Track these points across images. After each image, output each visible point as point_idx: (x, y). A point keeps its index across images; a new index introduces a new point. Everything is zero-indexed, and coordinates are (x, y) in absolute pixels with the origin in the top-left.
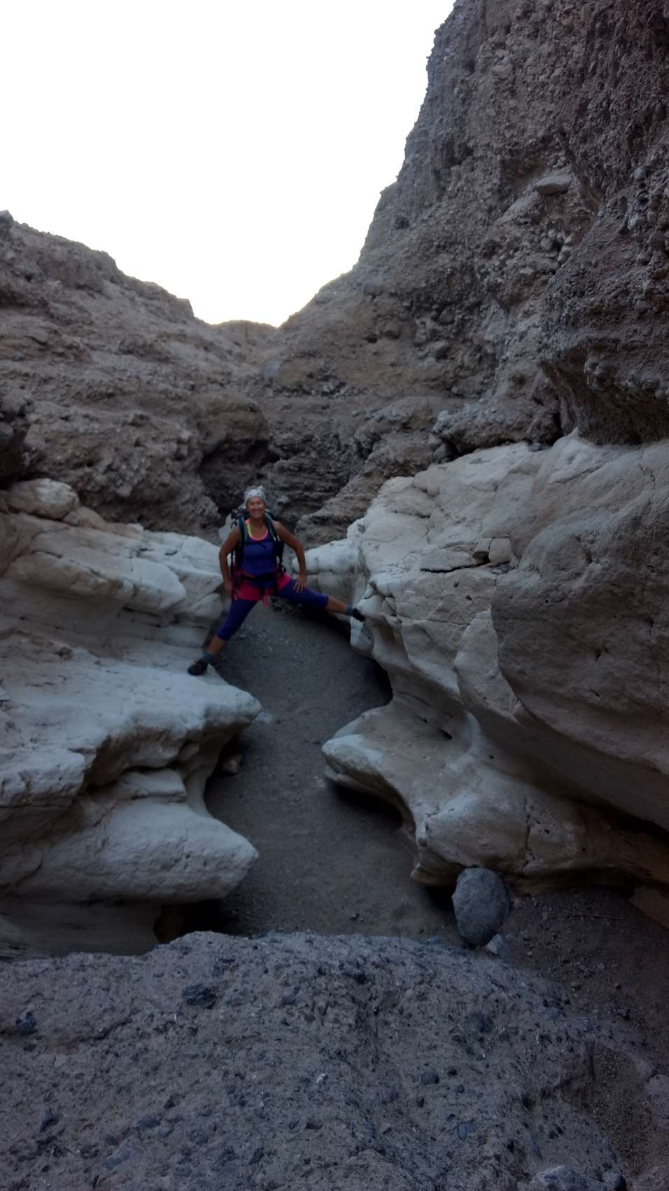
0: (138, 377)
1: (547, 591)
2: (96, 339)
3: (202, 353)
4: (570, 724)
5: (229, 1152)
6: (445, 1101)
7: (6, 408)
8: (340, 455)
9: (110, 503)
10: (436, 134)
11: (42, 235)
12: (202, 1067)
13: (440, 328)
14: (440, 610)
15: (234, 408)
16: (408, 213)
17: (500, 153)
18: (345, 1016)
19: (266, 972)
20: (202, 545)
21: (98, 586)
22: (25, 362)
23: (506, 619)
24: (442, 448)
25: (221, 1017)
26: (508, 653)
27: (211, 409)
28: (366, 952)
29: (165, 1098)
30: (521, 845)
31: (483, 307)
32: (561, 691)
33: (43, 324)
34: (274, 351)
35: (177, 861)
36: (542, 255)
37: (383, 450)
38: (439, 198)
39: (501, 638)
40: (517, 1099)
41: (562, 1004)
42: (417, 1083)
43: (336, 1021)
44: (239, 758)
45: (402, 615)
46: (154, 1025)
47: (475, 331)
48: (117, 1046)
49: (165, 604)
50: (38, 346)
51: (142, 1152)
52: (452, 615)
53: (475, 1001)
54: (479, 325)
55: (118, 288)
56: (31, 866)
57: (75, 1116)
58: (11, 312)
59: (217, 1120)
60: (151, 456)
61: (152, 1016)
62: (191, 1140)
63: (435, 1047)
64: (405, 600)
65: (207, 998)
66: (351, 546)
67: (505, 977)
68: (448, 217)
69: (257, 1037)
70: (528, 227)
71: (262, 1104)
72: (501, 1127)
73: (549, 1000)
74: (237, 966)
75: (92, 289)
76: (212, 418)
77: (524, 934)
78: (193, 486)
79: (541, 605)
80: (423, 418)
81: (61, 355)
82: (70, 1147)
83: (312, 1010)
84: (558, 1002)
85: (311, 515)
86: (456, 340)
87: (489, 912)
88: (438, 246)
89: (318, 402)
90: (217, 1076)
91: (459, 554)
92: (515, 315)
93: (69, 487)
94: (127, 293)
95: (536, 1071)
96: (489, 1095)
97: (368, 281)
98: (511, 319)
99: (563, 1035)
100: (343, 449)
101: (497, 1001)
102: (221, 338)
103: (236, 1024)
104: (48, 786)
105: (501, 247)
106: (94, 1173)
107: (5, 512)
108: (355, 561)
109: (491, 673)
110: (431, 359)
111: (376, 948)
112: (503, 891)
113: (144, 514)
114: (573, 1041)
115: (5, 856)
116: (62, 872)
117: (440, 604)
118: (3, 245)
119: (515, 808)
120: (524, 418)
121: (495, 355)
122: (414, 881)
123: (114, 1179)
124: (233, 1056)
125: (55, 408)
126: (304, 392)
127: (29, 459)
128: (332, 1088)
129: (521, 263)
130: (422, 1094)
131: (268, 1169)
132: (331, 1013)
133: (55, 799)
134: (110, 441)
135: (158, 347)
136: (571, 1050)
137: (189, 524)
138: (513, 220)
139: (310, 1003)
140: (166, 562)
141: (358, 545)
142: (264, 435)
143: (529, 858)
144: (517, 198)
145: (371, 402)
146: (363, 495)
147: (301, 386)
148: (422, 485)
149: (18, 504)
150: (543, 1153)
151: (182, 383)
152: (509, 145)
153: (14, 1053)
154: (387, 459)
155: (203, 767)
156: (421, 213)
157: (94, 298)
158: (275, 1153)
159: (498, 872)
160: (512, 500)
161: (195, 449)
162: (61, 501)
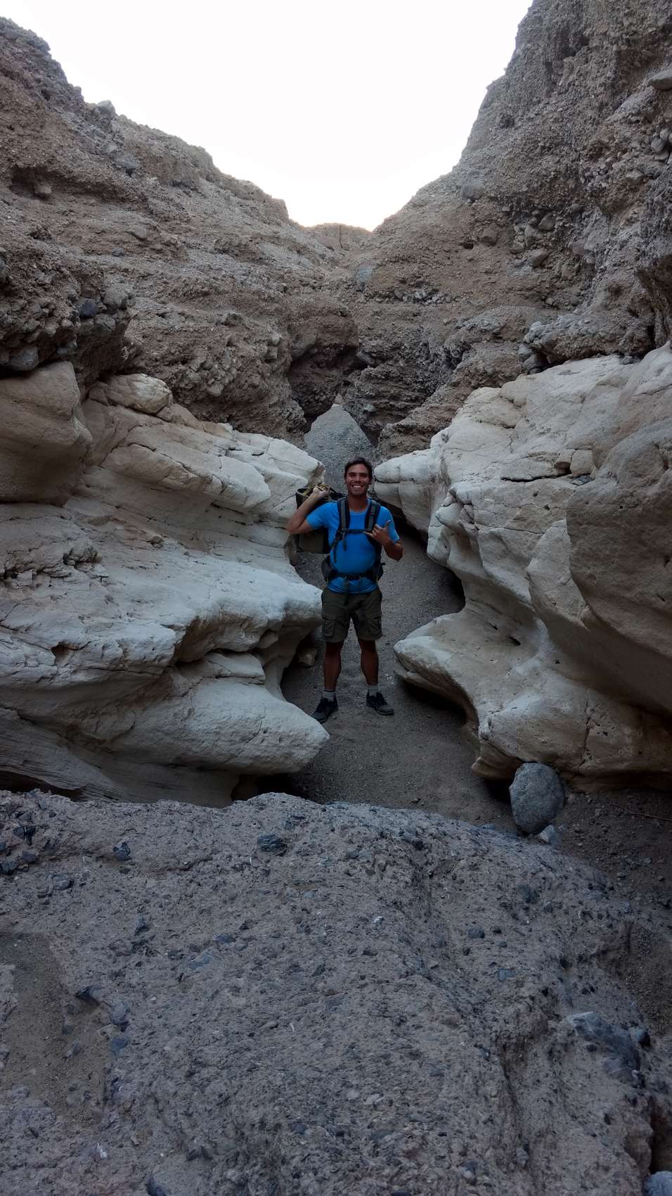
0: (232, 277)
1: (622, 496)
2: (193, 237)
3: (295, 257)
4: (635, 627)
5: (296, 966)
6: (488, 952)
7: (108, 300)
8: (428, 364)
9: (202, 401)
10: (551, 20)
11: (139, 128)
12: (272, 902)
13: (539, 236)
14: (517, 519)
15: (325, 311)
16: (515, 110)
17: (616, 43)
18: (402, 874)
19: (333, 830)
20: (288, 448)
21: (188, 481)
22: (125, 258)
23: (581, 525)
24: (532, 359)
25: (291, 864)
26: (580, 558)
27: (302, 312)
28: (425, 824)
29: (240, 922)
30: (580, 745)
31: (585, 214)
32: (628, 595)
33: (143, 220)
34: (368, 255)
35: (255, 735)
36: (652, 157)
37: (472, 359)
38: (549, 95)
39: (574, 543)
40: (556, 959)
41: (606, 890)
42: (464, 937)
43: (394, 877)
44: (315, 652)
45: (479, 523)
46: (232, 864)
47: (575, 240)
48: (200, 877)
49: (250, 503)
50: (138, 242)
51: (220, 959)
52: (529, 524)
53: (524, 875)
54: (580, 234)
55: (213, 187)
56: (125, 726)
57: (164, 927)
58: (112, 206)
59: (286, 942)
60: (242, 357)
61: (230, 857)
62: (263, 954)
63: (484, 909)
64: (483, 509)
65: (279, 846)
66: (434, 456)
67: (554, 860)
68: (556, 115)
69: (322, 882)
70: (640, 126)
71: (325, 934)
72: (539, 977)
73: (594, 884)
74: (307, 823)
75: (188, 186)
76: (302, 321)
77: (576, 826)
78: (281, 389)
79: (616, 510)
80: (515, 328)
81: (159, 251)
82: (159, 950)
83: (373, 866)
84: (602, 887)
85: (396, 424)
86: (554, 248)
87: (543, 804)
88: (543, 148)
89: (409, 309)
90: (285, 911)
91: (541, 464)
92: (617, 222)
93: (164, 383)
94: (222, 191)
95: (575, 940)
96: (529, 952)
97: (468, 184)
98: (612, 227)
99: (604, 913)
100: (432, 358)
101: (544, 879)
102: (315, 241)
103: (304, 871)
104: (142, 655)
105: (608, 148)
106: (179, 971)
107: (104, 403)
108: (437, 471)
109: (563, 580)
110: (528, 268)
111: (434, 823)
112: (558, 786)
113: (234, 414)
114: (613, 920)
115: (103, 714)
116: (151, 735)
117: (518, 513)
118: (105, 137)
119: (576, 710)
120: (617, 330)
121: (594, 265)
122: (474, 772)
123: (196, 977)
124: (301, 895)
125: (152, 305)
126: (396, 298)
127: (127, 353)
128: (387, 928)
129: (629, 166)
130: (468, 945)
131: (328, 980)
132: (390, 870)
133: (148, 667)
134: (204, 339)
135: (253, 247)
136: (610, 926)
137: (276, 427)
138: (624, 118)
139: (371, 860)
140: (253, 462)
141: (440, 454)
142: (353, 341)
143: (586, 757)
144: (631, 94)
145: (463, 310)
146: (448, 405)
147: (393, 292)
148: (509, 395)
149: (116, 397)
150: (574, 1003)
151: (275, 284)
152: (627, 34)
153: (112, 874)
154: (476, 369)
155: (281, 657)
156: (528, 110)
157: (190, 196)
158: (335, 970)
159: (554, 769)
160: (598, 412)
161: (284, 352)
162: (156, 396)
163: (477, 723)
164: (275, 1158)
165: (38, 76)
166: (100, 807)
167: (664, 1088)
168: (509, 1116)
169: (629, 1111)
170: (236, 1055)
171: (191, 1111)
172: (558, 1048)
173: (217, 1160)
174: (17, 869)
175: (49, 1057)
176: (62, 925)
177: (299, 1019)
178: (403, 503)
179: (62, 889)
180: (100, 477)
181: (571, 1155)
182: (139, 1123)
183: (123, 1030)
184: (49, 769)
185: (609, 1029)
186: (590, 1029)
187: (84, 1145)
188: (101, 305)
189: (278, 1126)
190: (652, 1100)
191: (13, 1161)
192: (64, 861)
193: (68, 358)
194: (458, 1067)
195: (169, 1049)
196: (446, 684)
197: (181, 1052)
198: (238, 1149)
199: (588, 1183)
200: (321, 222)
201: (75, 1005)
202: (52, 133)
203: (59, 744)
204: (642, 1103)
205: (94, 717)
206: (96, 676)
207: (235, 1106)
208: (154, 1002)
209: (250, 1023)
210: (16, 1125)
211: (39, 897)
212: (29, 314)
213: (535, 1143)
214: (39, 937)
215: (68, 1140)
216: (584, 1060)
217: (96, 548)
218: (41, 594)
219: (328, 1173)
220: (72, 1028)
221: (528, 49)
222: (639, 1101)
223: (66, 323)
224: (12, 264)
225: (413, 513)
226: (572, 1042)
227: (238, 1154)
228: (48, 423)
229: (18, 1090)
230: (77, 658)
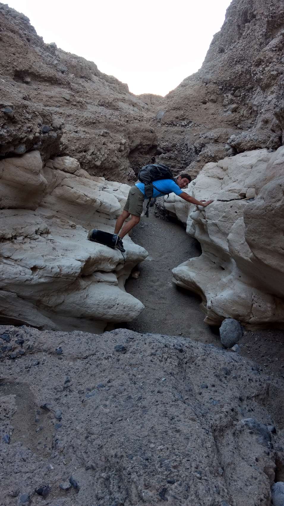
0: (105, 116)
1: (266, 206)
2: (89, 99)
3: (132, 108)
4: (271, 261)
5: (130, 397)
6: (209, 394)
7: (54, 125)
8: (187, 153)
9: (92, 168)
10: (240, 8)
11: (66, 53)
12: (120, 372)
13: (234, 99)
14: (224, 217)
15: (144, 130)
16: (225, 46)
17: (267, 17)
18: (174, 362)
19: (145, 344)
21: (87, 201)
22: (61, 108)
23: (249, 218)
24: (231, 150)
25: (128, 357)
26: (249, 232)
27: (134, 131)
28: (184, 342)
29: (107, 380)
30: (249, 311)
31: (254, 89)
32: (268, 247)
33: (68, 92)
34: (162, 107)
35: (114, 306)
36: (281, 65)
37: (206, 151)
38: (239, 39)
39: (246, 226)
40: (237, 397)
42: (199, 388)
43: (171, 363)
44: (139, 273)
45: (208, 219)
46: (104, 356)
47: (250, 100)
48: (91, 361)
49: (112, 210)
50: (66, 101)
51: (99, 394)
52: (228, 219)
53: (225, 364)
54: (252, 98)
55: (98, 78)
56: (60, 301)
57: (76, 381)
58: (55, 86)
59: (126, 387)
60: (109, 149)
61: (103, 354)
62: (116, 392)
63: (208, 377)
64: (209, 213)
65: (124, 350)
67: (237, 358)
68: (242, 47)
69: (141, 364)
70: (277, 52)
71: (142, 385)
72: (230, 404)
73: (254, 368)
74: (135, 341)
75: (86, 78)
76: (134, 135)
77: (247, 345)
78: (125, 163)
79: (264, 212)
80: (224, 138)
81: (75, 105)
82: (74, 390)
83: (162, 358)
84: (258, 370)
86: (241, 104)
87: (233, 336)
88: (236, 61)
89: (180, 129)
90: (126, 376)
91: (234, 194)
92: (267, 93)
93: (77, 160)
94: (101, 80)
95: (246, 390)
96: (226, 394)
97: (205, 77)
98: (265, 95)
99: (258, 380)
100: (189, 150)
101: (233, 365)
102: (140, 101)
103: (134, 360)
104: (68, 272)
105: (264, 62)
106: (82, 399)
107: (52, 168)
109: (242, 242)
110: (230, 112)
111: (188, 342)
112: (240, 328)
113: (106, 173)
114: (262, 382)
115: (51, 296)
116: (71, 305)
117: (224, 215)
118: (52, 58)
119: (247, 296)
120: (266, 138)
121: (257, 111)
122: (205, 322)
123: (89, 401)
124: (132, 370)
125: (72, 128)
126: (174, 125)
127: (62, 148)
128: (167, 383)
129: (272, 69)
130: (201, 391)
131: (143, 402)
132: (169, 360)
133: (70, 276)
134: (93, 142)
135: (114, 104)
136: (261, 385)
137: (123, 179)
138: (270, 49)
139: (161, 356)
140: (114, 193)
141: (192, 190)
142: (156, 143)
143: (252, 316)
144: (273, 38)
145: (202, 130)
146: (196, 170)
147: (173, 122)
148: (221, 165)
149: (57, 166)
150: (245, 415)
151: (123, 119)
152: (271, 13)
153: (55, 360)
154: (207, 155)
155: (125, 275)
156: (230, 45)
157: (88, 82)
158: (146, 398)
159: (238, 321)
160: (258, 172)
161: (127, 147)
162: (73, 165)
163: (206, 302)
164: (121, 468)
165: (25, 32)
166: (50, 333)
167: (281, 450)
168: (215, 456)
169: (266, 457)
170: (105, 430)
171: (87, 451)
172: (237, 432)
173: (97, 470)
174: (16, 357)
175: (30, 431)
176: (35, 379)
177: (131, 417)
178: (176, 211)
179: (34, 365)
180: (50, 199)
181: (241, 473)
182: (66, 456)
183: (60, 421)
184: (29, 318)
185: (259, 425)
186: (251, 425)
187: (44, 465)
188: (51, 127)
189: (122, 456)
190: (276, 454)
191: (16, 471)
192: (35, 354)
193: (37, 149)
194: (195, 436)
195: (78, 428)
196: (193, 286)
197: (83, 429)
198: (106, 465)
199: (248, 484)
200: (143, 93)
201: (40, 411)
202: (31, 56)
203: (33, 308)
204: (272, 454)
205: (48, 297)
206: (48, 280)
207: (105, 449)
208: (72, 410)
209: (111, 419)
210: (17, 457)
211: (26, 368)
212: (22, 131)
213: (226, 467)
214: (25, 384)
215: (38, 463)
216: (248, 437)
217: (48, 228)
218: (26, 246)
219: (142, 473)
220: (39, 420)
221: (230, 20)
222: (270, 453)
223: (37, 134)
224: (15, 110)
225: (181, 215)
226: (243, 430)
227: (106, 467)
228: (29, 176)
229: (18, 443)
230: (41, 272)
